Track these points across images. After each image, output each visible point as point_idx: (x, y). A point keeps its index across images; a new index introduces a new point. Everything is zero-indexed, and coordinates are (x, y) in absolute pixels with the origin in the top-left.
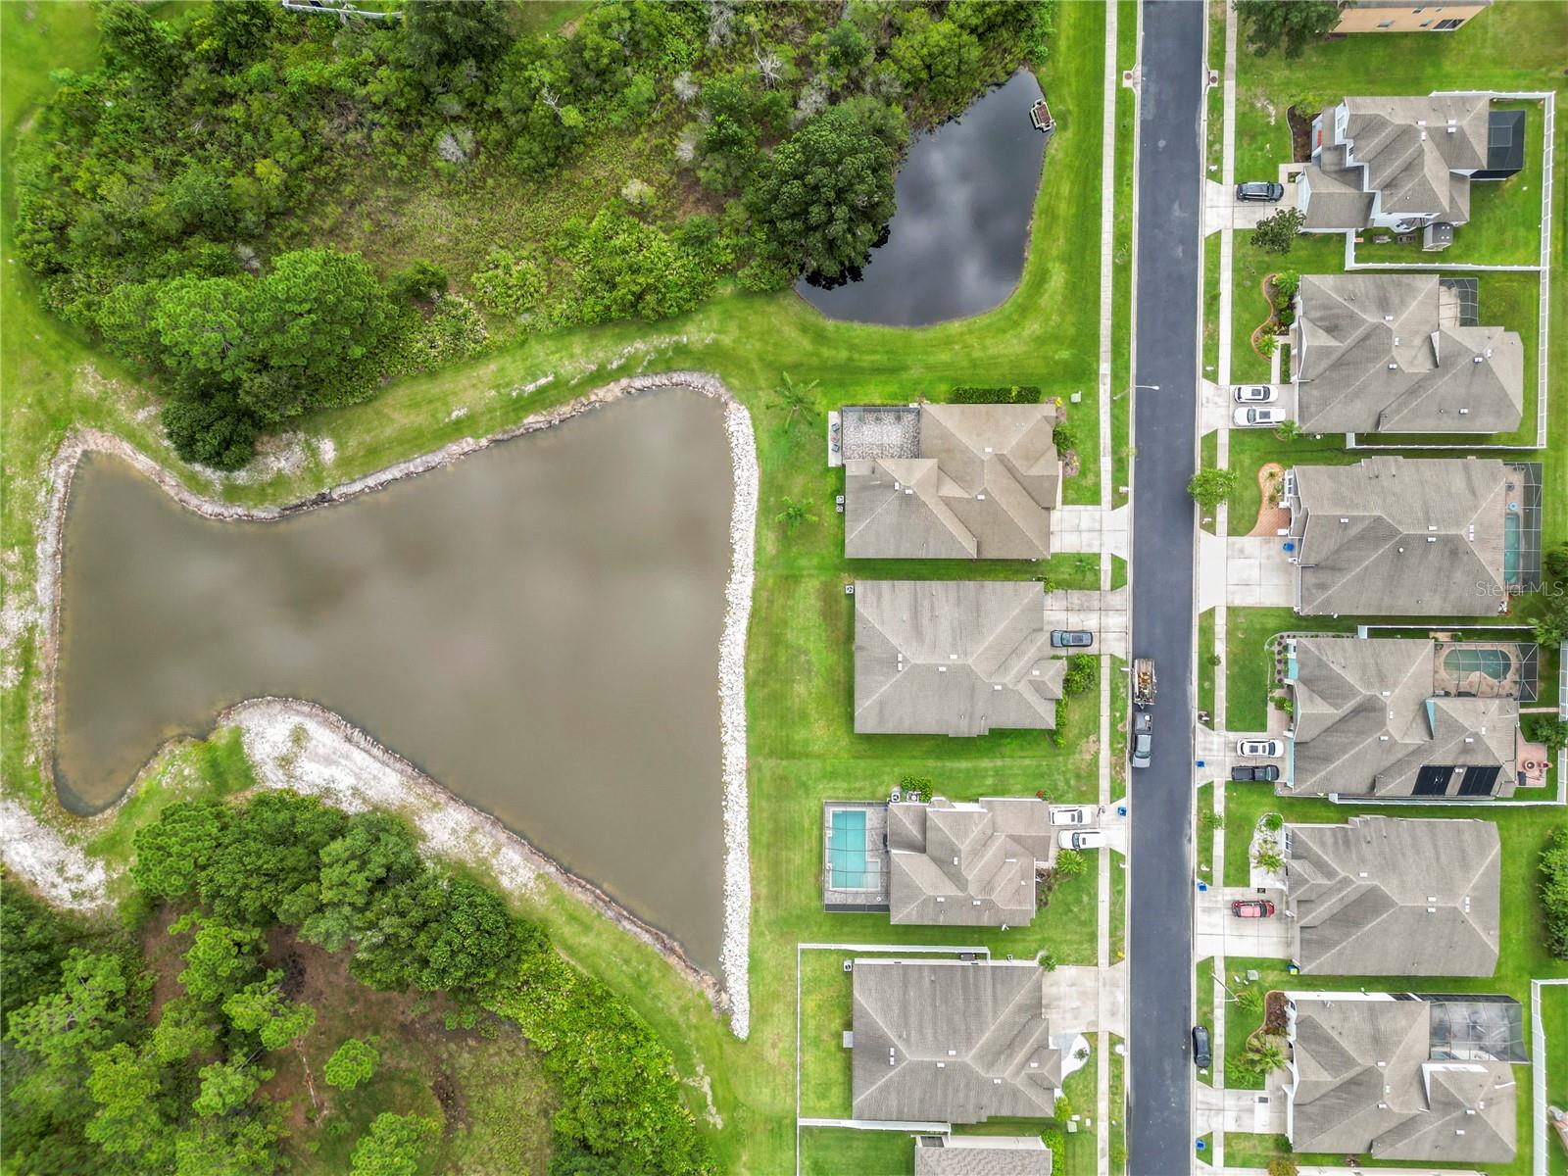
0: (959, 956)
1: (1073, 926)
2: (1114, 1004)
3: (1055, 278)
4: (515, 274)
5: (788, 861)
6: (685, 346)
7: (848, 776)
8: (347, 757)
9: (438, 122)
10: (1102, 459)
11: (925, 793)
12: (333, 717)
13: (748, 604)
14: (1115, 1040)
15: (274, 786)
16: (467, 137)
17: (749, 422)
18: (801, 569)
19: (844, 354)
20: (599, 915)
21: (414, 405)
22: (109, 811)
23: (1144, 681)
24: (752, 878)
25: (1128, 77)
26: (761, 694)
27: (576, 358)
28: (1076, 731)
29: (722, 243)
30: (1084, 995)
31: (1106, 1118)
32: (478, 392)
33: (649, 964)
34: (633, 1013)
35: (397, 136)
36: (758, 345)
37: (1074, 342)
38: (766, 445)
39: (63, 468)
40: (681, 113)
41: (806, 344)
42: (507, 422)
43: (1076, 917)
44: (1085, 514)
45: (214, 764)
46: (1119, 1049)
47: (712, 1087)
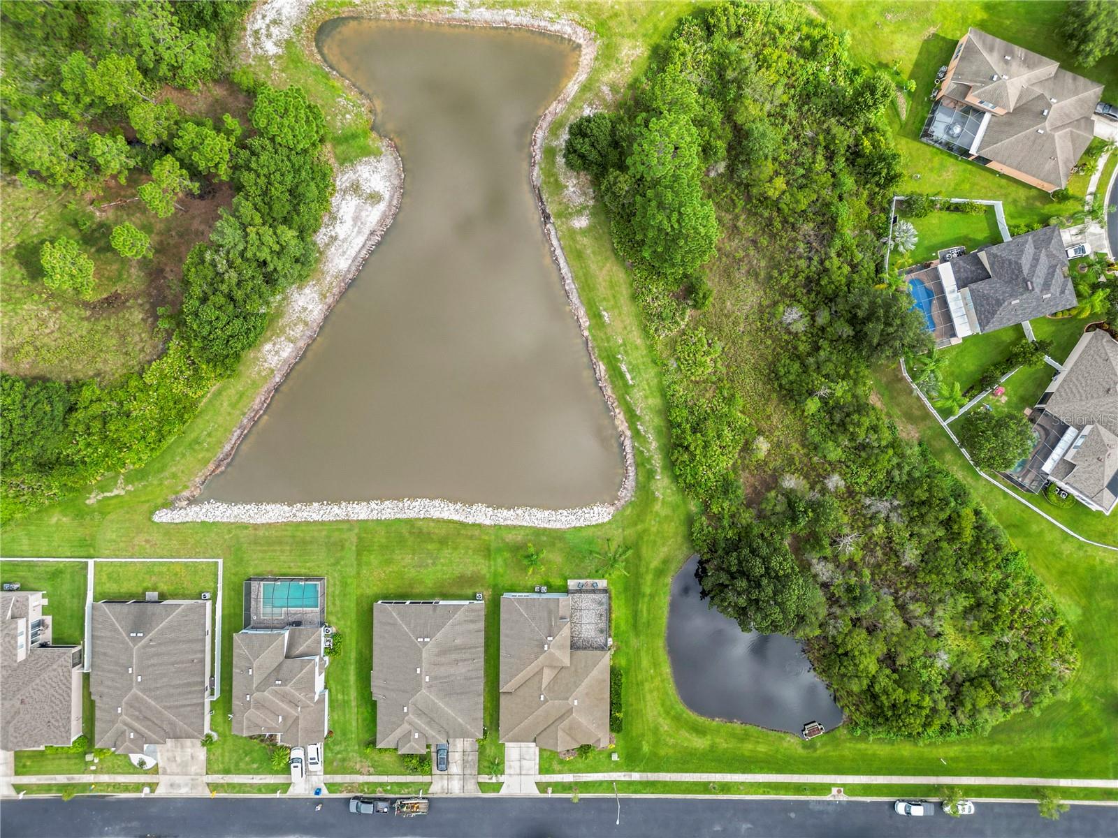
0: (212, 676)
1: (235, 756)
2: (179, 786)
3: (700, 741)
4: (703, 359)
5: (282, 551)
6: (653, 477)
7: (344, 595)
8: (359, 232)
9: (811, 306)
10: (571, 775)
11: (330, 651)
12: (389, 222)
13: (470, 520)
14: (153, 786)
15: (338, 180)
16: (800, 327)
17: (600, 521)
18: (495, 559)
19: (647, 590)
20: (244, 414)
21: (612, 286)
22: (319, 57)
23: (413, 807)
24: (270, 524)
25: (839, 792)
26: (405, 530)
27: (646, 401)
28: (376, 758)
29: (725, 505)
30: (184, 765)
31: (96, 781)
32: (620, 330)
33: (207, 450)
34: (171, 439)
35: (801, 277)
36: (654, 529)
37: (655, 754)
38: (584, 533)
39: (569, 30)
40: (816, 478)
41: (654, 564)
42: (600, 350)
43: (241, 759)
44: (532, 764)
45: (354, 136)
46: (147, 790)
47: (117, 496)
